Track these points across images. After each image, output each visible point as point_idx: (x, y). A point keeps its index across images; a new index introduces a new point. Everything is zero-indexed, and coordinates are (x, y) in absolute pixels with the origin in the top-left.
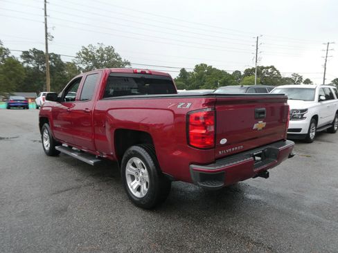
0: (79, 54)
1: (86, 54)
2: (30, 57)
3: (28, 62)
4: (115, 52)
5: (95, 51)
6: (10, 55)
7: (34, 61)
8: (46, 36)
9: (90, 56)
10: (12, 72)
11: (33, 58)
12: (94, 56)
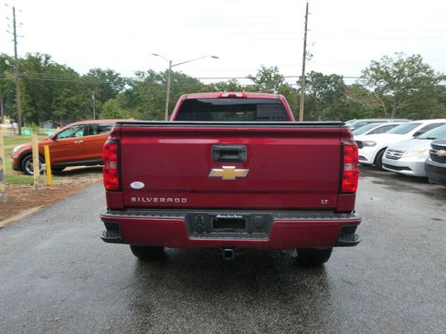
0: (366, 72)
1: (377, 71)
2: (307, 82)
4: (423, 62)
5: (390, 65)
6: (284, 83)
7: (311, 87)
8: (304, 55)
9: (382, 73)
11: (311, 83)
12: (387, 73)
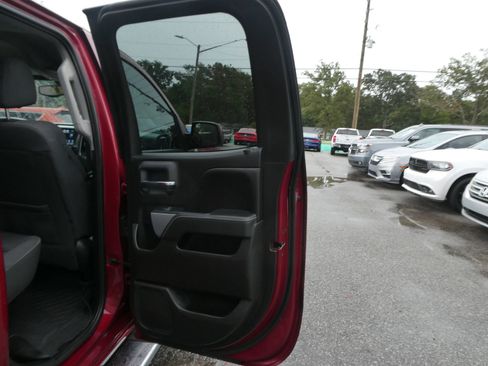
1: (457, 70)
2: (373, 81)
3: (368, 88)
5: (473, 64)
6: (345, 81)
7: (377, 87)
8: (364, 42)
9: (463, 73)
10: (344, 102)
